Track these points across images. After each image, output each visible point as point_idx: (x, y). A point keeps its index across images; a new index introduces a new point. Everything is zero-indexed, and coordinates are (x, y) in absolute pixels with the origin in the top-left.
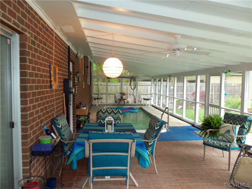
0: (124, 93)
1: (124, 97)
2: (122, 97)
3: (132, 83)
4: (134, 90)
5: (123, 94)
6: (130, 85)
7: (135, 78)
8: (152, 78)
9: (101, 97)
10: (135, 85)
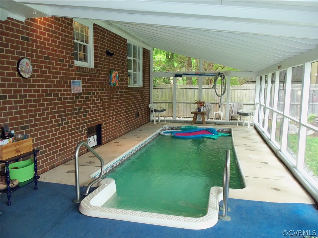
0: (203, 102)
1: (203, 109)
2: (199, 109)
3: (219, 85)
4: (223, 97)
5: (201, 104)
6: (214, 87)
7: (224, 76)
8: (258, 75)
9: (163, 108)
10: (224, 89)
